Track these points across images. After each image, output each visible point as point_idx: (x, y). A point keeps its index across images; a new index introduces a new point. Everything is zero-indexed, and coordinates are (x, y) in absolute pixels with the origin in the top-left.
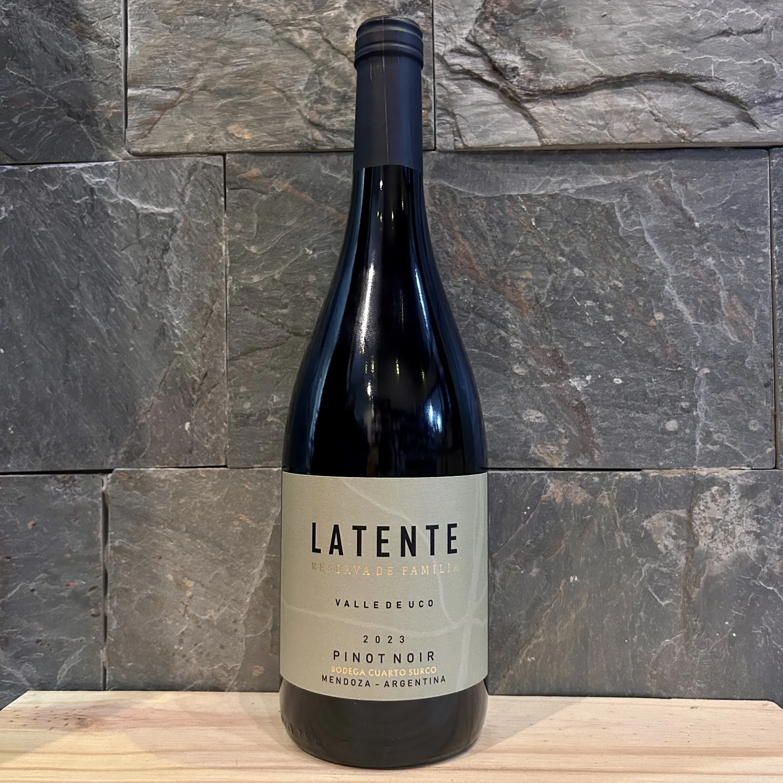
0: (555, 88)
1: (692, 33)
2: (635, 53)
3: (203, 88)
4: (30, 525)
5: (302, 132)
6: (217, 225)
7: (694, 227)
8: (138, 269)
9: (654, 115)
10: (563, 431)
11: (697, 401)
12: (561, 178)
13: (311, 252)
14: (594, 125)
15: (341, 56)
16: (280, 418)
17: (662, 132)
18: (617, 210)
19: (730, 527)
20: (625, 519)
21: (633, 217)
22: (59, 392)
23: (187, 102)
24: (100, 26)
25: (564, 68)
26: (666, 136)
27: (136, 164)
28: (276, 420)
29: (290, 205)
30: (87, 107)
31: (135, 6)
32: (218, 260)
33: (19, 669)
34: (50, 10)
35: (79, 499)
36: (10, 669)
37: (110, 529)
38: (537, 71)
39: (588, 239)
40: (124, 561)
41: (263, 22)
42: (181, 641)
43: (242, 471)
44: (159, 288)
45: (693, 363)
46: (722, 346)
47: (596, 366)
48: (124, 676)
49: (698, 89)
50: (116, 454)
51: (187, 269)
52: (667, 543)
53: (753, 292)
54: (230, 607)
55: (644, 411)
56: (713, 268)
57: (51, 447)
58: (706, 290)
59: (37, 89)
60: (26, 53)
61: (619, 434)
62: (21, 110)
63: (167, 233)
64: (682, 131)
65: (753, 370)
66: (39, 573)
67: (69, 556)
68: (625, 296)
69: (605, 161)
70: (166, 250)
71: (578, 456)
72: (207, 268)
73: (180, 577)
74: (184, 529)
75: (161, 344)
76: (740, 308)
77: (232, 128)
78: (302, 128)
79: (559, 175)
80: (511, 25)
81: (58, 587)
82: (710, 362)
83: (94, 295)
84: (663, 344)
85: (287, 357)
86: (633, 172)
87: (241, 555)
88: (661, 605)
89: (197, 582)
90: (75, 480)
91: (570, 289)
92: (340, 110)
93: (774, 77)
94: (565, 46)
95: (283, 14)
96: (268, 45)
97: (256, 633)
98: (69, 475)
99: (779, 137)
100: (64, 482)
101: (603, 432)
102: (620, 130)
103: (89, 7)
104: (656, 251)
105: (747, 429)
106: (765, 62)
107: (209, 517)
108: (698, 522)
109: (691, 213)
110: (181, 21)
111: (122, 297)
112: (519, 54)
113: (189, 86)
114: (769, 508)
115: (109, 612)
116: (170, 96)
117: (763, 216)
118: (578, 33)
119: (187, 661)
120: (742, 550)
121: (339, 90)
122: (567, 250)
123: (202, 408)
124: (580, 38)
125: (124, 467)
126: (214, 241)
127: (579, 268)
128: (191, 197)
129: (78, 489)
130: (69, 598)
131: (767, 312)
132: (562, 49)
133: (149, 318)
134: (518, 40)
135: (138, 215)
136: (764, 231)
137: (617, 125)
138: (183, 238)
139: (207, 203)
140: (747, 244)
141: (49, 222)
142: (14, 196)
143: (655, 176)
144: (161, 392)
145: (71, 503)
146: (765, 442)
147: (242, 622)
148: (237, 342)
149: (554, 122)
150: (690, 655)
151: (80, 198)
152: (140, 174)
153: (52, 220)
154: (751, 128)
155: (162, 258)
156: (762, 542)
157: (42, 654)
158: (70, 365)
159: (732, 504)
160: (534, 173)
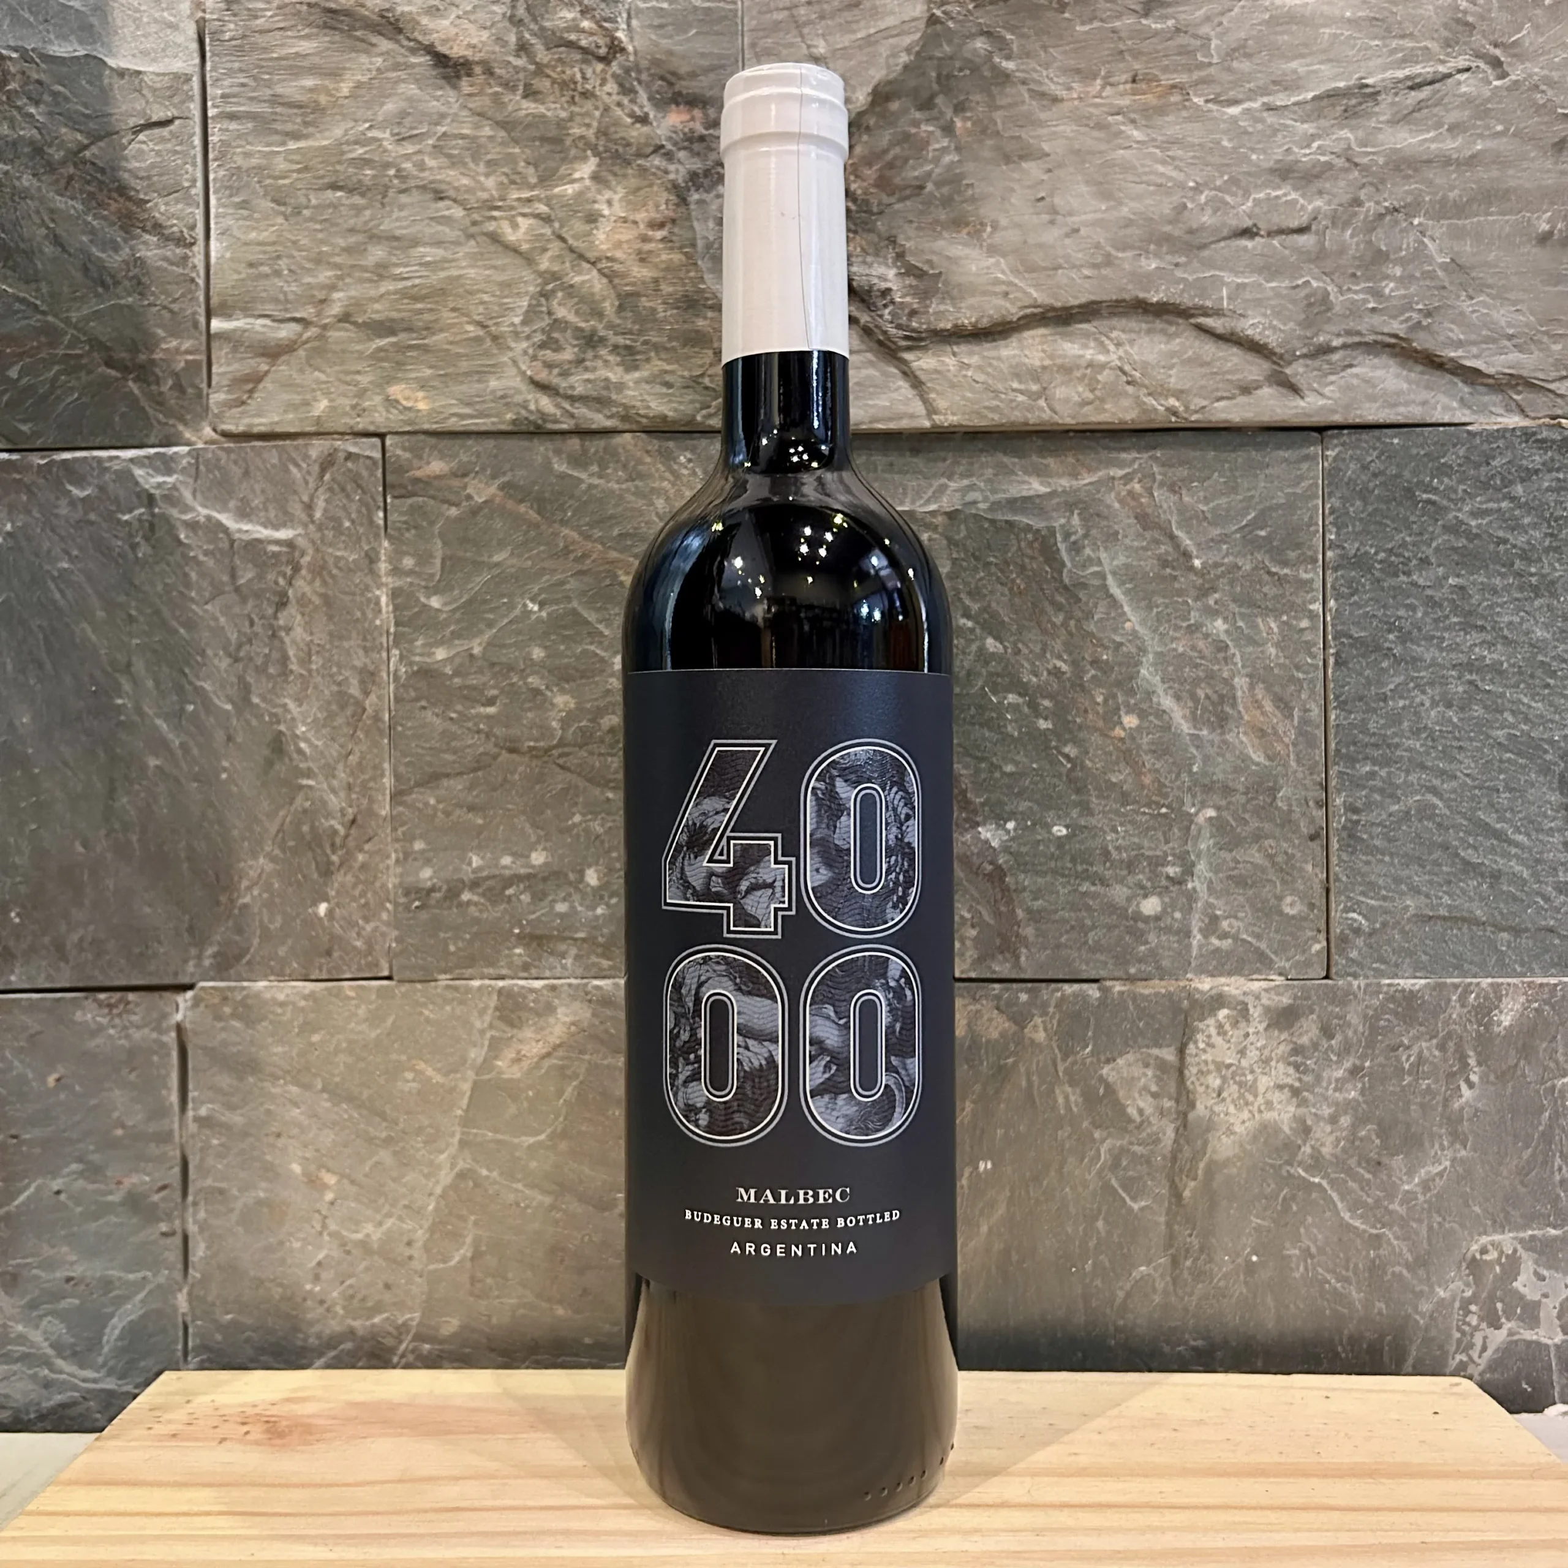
0: (956, 326)
1: (1191, 232)
2: (1095, 266)
3: (345, 318)
4: (51, 1080)
5: (518, 399)
6: (372, 559)
7: (1192, 568)
8: (234, 637)
9: (1125, 373)
10: (968, 916)
11: (1193, 865)
12: (966, 482)
13: (536, 608)
14: (1021, 392)
15: (586, 265)
16: (483, 895)
17: (1139, 403)
18: (1059, 538)
19: (1250, 1077)
20: (1074, 1063)
21: (1088, 551)
22: (99, 849)
23: (316, 344)
24: (161, 208)
25: (971, 290)
26: (1145, 411)
27: (228, 451)
28: (475, 898)
29: (498, 524)
30: (138, 351)
31: (222, 173)
32: (372, 622)
33: (37, 1327)
34: (71, 178)
35: (137, 1035)
36: (20, 1328)
37: (191, 1086)
38: (925, 295)
39: (1011, 590)
40: (215, 1142)
41: (448, 203)
42: (317, 1278)
43: (419, 986)
44: (271, 670)
45: (1188, 799)
46: (1237, 770)
47: (1024, 805)
48: (219, 1337)
49: (1200, 328)
50: (199, 957)
51: (320, 638)
52: (1142, 1104)
53: (1292, 679)
54: (400, 1219)
55: (1104, 882)
56: (1223, 637)
57: (85, 945)
58: (1211, 676)
59: (50, 318)
60: (29, 255)
61: (1064, 921)
62: (21, 355)
63: (284, 575)
64: (1172, 402)
65: (1290, 811)
66: (67, 1165)
67: (119, 1132)
68: (1073, 686)
69: (1042, 452)
70: (282, 603)
71: (993, 957)
72: (354, 634)
73: (313, 1167)
74: (320, 1086)
75: (277, 767)
76: (1268, 706)
77: (396, 391)
78: (519, 392)
79: (963, 476)
80: (881, 213)
81: (102, 1187)
82: (1216, 798)
83: (157, 683)
84: (1137, 769)
85: (495, 789)
86: (1090, 470)
87: (419, 1131)
88: (1131, 1209)
89: (342, 1176)
90: (128, 1003)
91: (979, 674)
92: (583, 360)
93: (1329, 309)
94: (974, 253)
95: (484, 189)
96: (457, 243)
97: (444, 1261)
98: (118, 995)
99: (1335, 412)
100: (110, 1006)
101: (1035, 916)
102: (1067, 400)
103: (142, 174)
104: (1126, 609)
105: (1281, 913)
106: (1315, 284)
107: (362, 1065)
108: (1194, 1070)
109: (1187, 543)
110: (303, 200)
111: (207, 686)
112: (894, 265)
113: (319, 314)
114: (1315, 1046)
115: (192, 1228)
116: (286, 332)
117: (1310, 548)
118: (995, 227)
119: (328, 1310)
120: (1268, 1116)
121: (583, 325)
122: (975, 607)
123: (349, 878)
124: (997, 239)
125: (212, 979)
126: (367, 588)
127: (997, 638)
128: (325, 510)
129: (134, 1018)
130: (122, 1204)
131: (1316, 712)
132: (967, 257)
133: (254, 722)
134: (892, 241)
135: (232, 542)
136: (1311, 574)
137: (1060, 392)
138: (312, 581)
139: (353, 522)
140: (1283, 596)
141: (75, 553)
142: (11, 508)
143: (1127, 479)
144: (277, 852)
145: (123, 1042)
146: (1310, 934)
147: (420, 1244)
148: (407, 764)
149: (953, 386)
150: (1180, 1292)
151: (130, 511)
152: (234, 468)
153: (81, 549)
154: (1291, 395)
155: (276, 618)
156: (1303, 1103)
157: (77, 1302)
158: (117, 805)
159: (1252, 1038)
160: (920, 472)
